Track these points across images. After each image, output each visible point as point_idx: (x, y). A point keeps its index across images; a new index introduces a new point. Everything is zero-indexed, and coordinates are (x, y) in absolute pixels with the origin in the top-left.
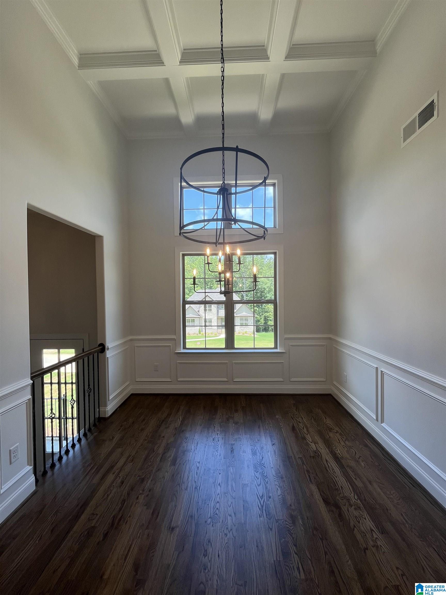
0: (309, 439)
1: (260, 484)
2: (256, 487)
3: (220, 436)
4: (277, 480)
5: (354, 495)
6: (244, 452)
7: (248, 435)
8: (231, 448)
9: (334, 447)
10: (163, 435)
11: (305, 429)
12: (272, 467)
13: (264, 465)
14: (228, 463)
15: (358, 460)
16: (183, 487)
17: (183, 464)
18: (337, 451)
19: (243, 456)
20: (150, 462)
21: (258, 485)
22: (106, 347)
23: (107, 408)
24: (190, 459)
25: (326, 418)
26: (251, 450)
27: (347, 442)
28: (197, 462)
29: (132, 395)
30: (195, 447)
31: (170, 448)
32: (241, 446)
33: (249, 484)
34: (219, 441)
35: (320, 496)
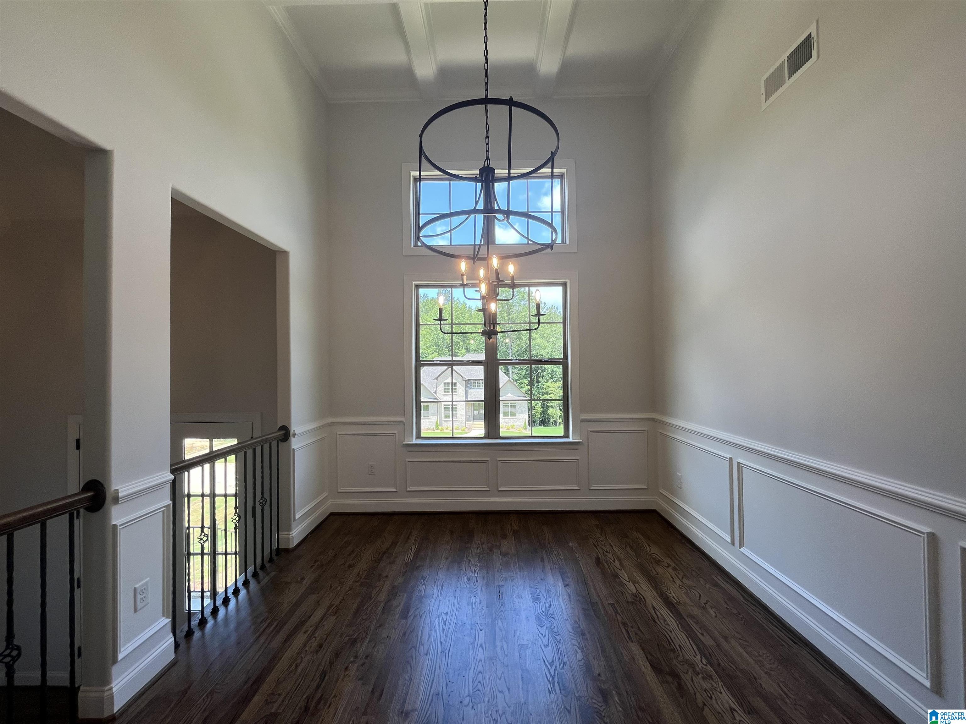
0: (624, 576)
1: (548, 644)
2: (542, 648)
3: (479, 574)
4: (574, 638)
5: (701, 658)
6: (520, 597)
7: (525, 572)
8: (498, 591)
9: (665, 588)
10: (385, 574)
11: (616, 561)
12: (567, 619)
13: (553, 616)
14: (494, 613)
15: (704, 605)
16: (422, 651)
17: (421, 617)
18: (671, 593)
19: (518, 604)
20: (366, 614)
21: (544, 646)
22: (292, 432)
23: (291, 533)
24: (431, 610)
25: (649, 546)
26: (531, 593)
27: (684, 580)
28: (443, 614)
29: (332, 514)
30: (438, 590)
31: (397, 593)
32: (515, 588)
33: (530, 644)
34: (477, 581)
35: (646, 660)
